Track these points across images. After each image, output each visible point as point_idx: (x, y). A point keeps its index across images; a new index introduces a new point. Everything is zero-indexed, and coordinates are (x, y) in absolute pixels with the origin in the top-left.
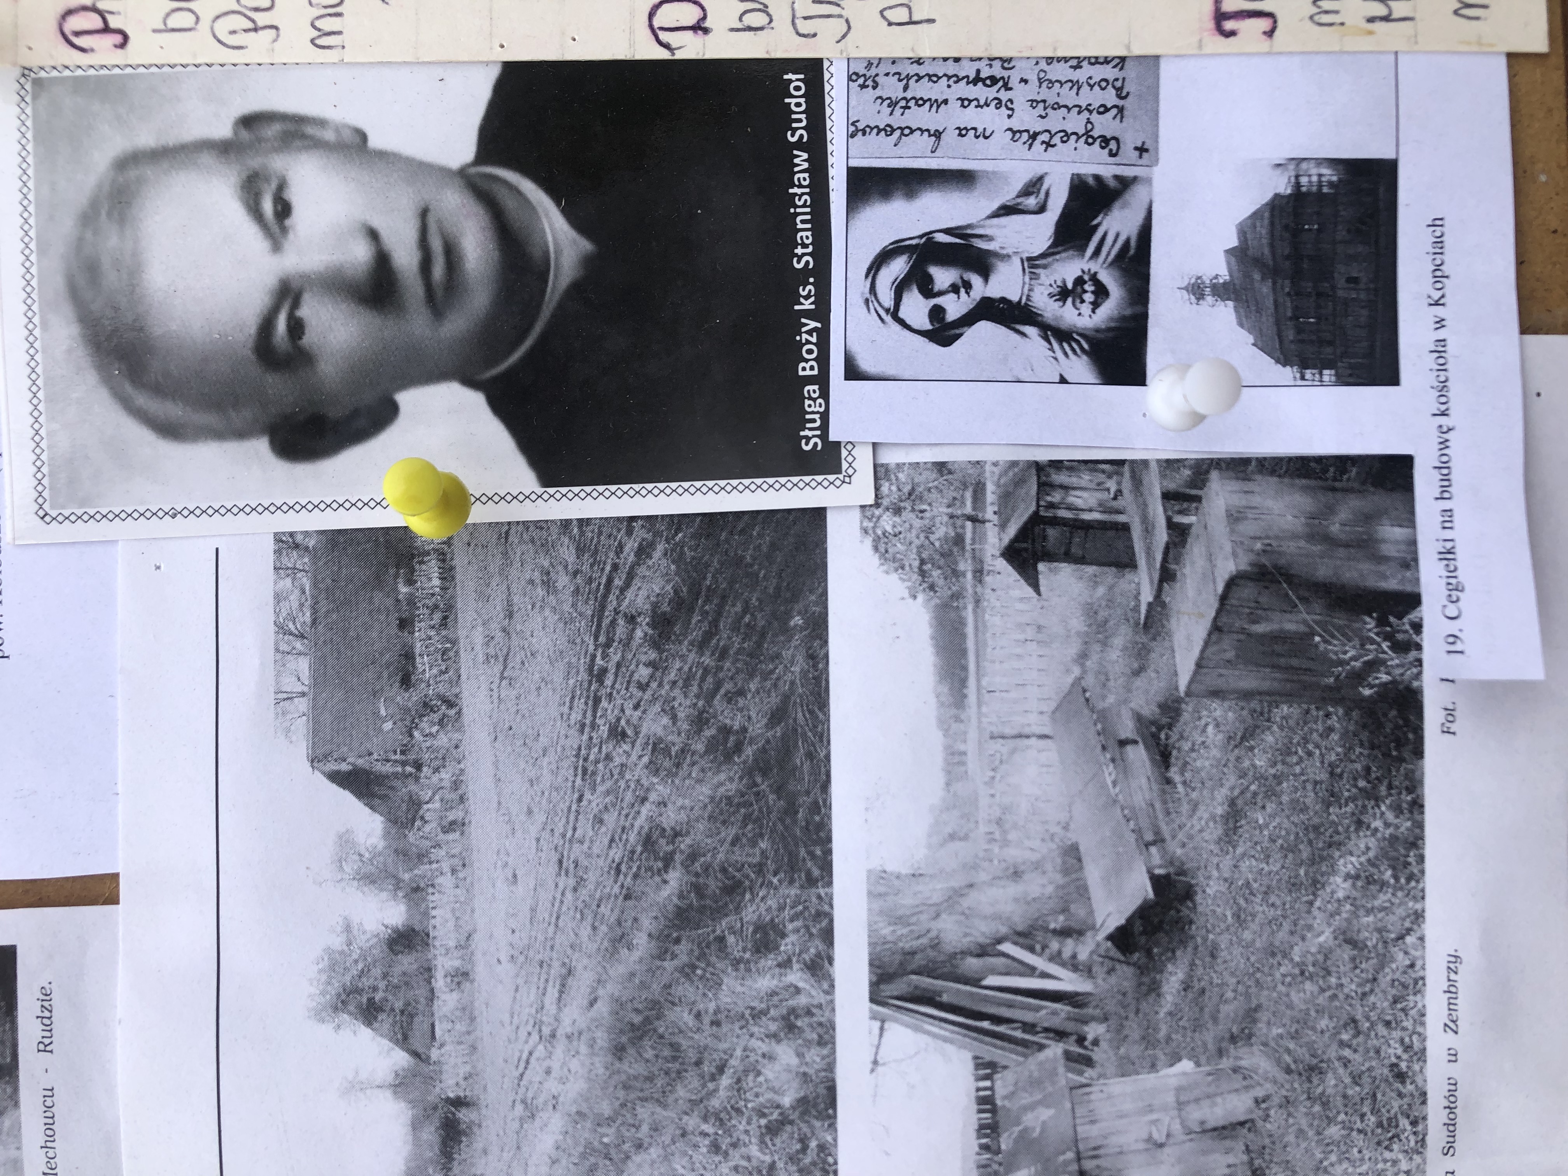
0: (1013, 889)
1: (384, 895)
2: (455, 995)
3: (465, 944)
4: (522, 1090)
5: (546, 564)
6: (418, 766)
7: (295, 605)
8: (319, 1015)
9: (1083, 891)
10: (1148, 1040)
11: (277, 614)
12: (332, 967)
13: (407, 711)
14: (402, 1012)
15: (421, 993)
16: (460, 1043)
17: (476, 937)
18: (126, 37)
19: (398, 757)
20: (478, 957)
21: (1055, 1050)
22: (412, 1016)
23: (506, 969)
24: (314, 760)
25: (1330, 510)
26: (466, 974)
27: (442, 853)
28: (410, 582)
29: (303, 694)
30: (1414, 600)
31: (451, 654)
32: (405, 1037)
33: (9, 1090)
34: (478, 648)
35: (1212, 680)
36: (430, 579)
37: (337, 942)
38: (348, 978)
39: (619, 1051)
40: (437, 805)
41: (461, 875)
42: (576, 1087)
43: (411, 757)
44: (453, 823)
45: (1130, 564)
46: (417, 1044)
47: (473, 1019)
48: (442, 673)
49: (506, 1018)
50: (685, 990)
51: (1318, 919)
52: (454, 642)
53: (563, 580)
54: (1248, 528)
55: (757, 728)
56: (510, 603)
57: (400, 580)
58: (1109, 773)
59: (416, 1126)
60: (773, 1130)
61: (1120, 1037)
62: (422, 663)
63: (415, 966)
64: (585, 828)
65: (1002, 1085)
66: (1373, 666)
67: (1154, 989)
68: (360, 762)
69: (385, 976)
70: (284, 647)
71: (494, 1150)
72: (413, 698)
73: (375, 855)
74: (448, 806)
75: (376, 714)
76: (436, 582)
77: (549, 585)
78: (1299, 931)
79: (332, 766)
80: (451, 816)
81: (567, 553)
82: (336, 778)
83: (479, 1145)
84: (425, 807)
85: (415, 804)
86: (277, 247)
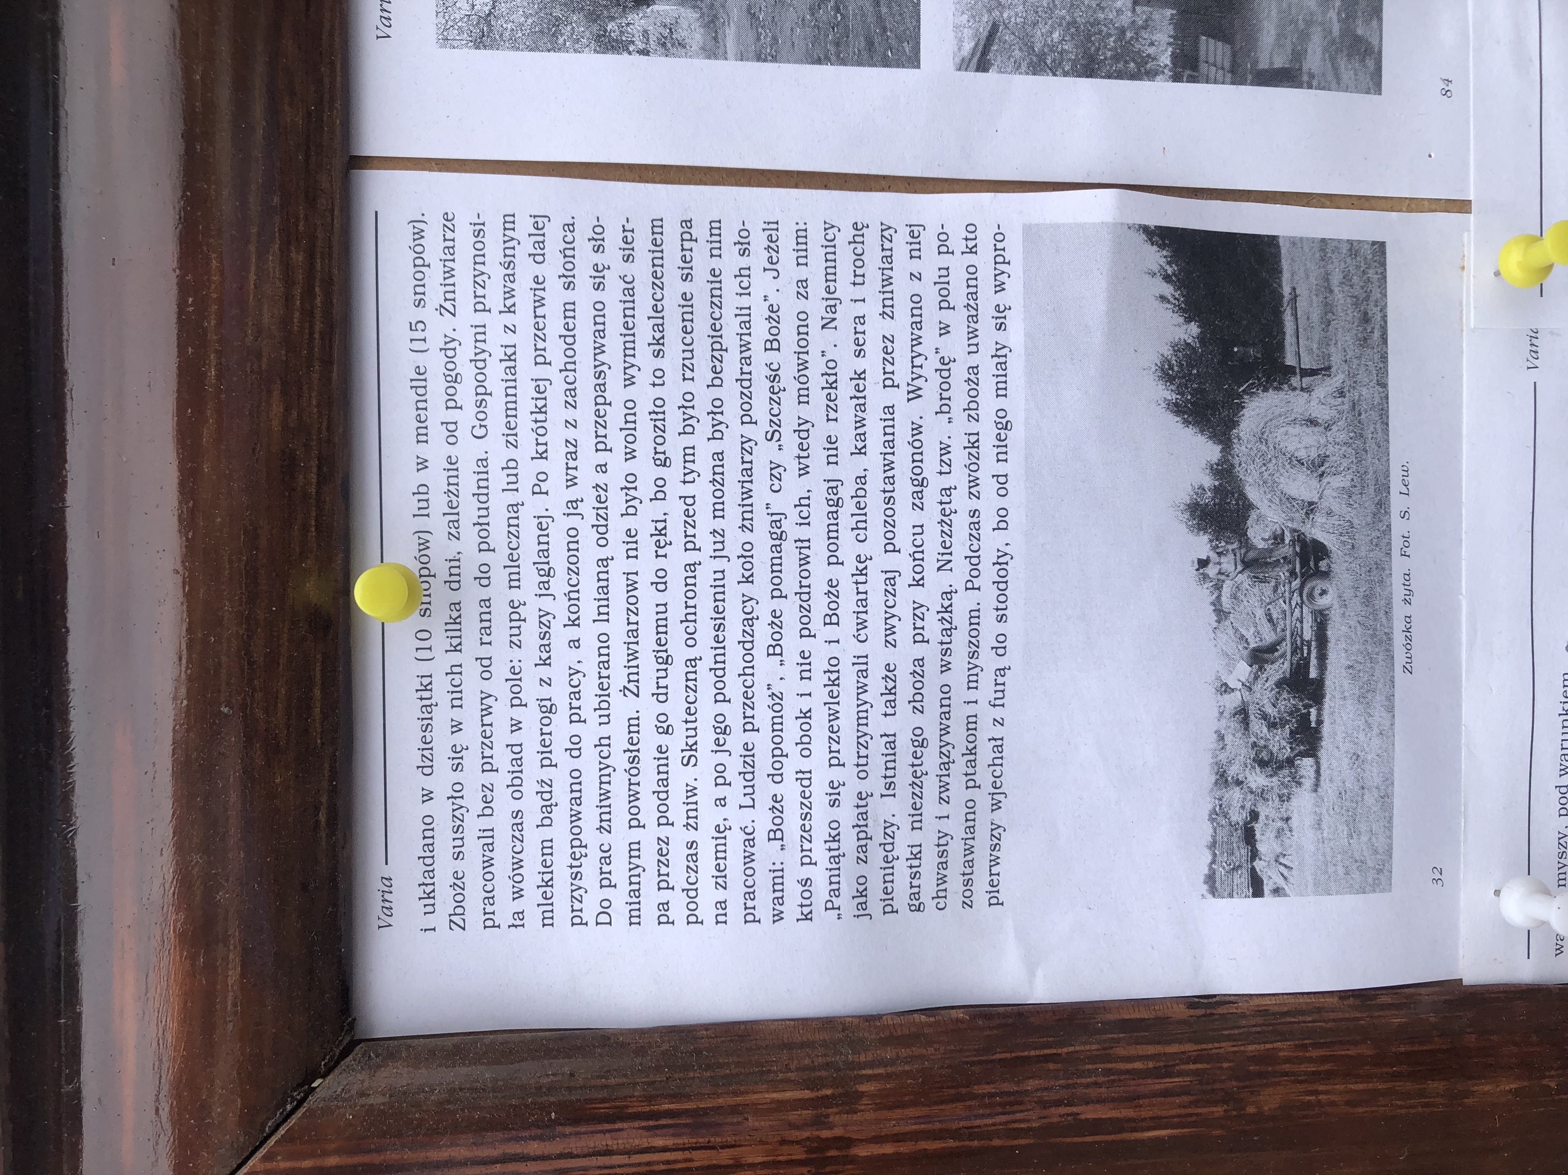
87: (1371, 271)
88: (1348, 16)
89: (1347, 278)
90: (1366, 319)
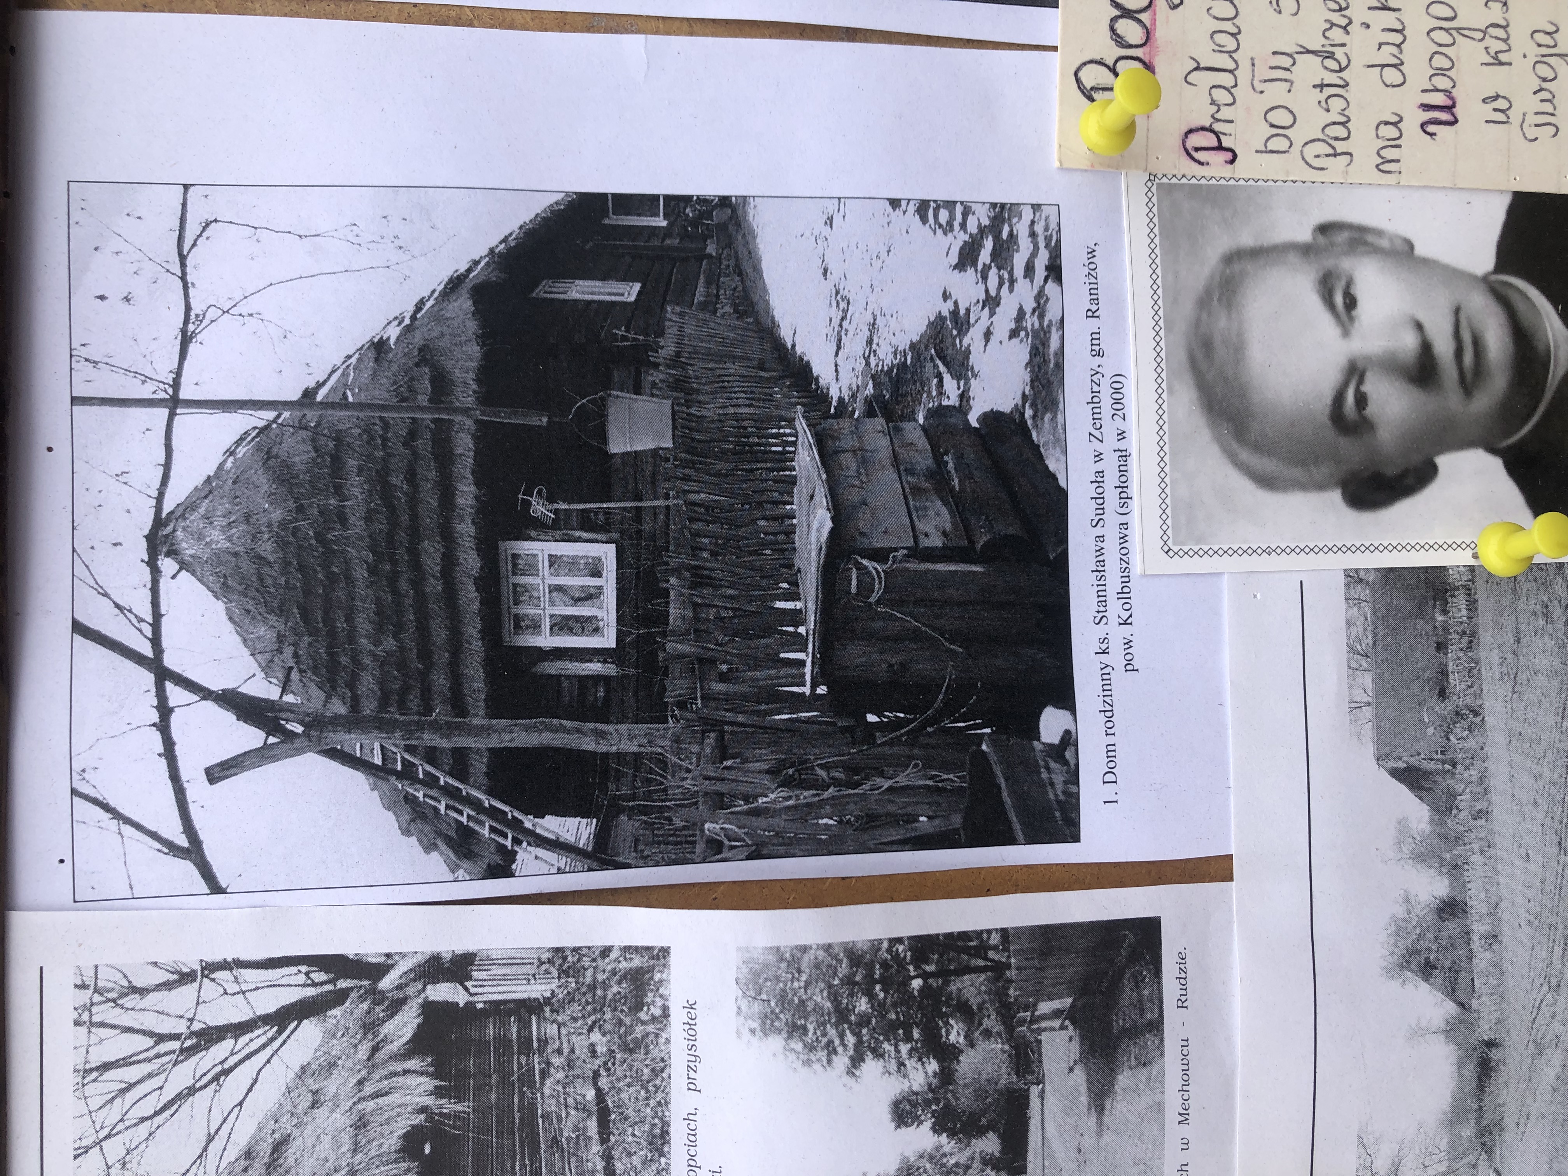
1: (1433, 871)
2: (1488, 954)
3: (1494, 911)
4: (1534, 1032)
6: (1454, 766)
7: (1361, 629)
8: (1389, 973)
11: (1349, 637)
12: (1398, 933)
13: (1443, 718)
14: (1450, 969)
15: (1462, 952)
16: (1493, 994)
17: (1502, 905)
18: (1235, 156)
19: (1439, 757)
20: (1504, 922)
22: (1457, 972)
24: (1380, 759)
26: (1495, 937)
27: (1473, 836)
28: (1445, 612)
29: (1369, 704)
31: (1475, 672)
32: (1453, 991)
33: (1157, 1042)
36: (1459, 610)
37: (1400, 911)
38: (1409, 941)
40: (1468, 797)
41: (1488, 854)
43: (1449, 757)
44: (1480, 812)
46: (1462, 994)
47: (1502, 974)
48: (1470, 687)
52: (1477, 662)
56: (1518, 631)
57: (1437, 610)
59: (1460, 1064)
62: (1454, 679)
63: (1458, 930)
68: (1412, 761)
69: (1436, 938)
70: (1354, 665)
71: (1513, 1083)
72: (1447, 708)
73: (1425, 838)
74: (1476, 797)
75: (1422, 721)
76: (1464, 612)
79: (1392, 764)
80: (1479, 806)
82: (1395, 774)
83: (1502, 1080)
84: (1459, 798)
85: (1452, 795)
86: (1346, 333)
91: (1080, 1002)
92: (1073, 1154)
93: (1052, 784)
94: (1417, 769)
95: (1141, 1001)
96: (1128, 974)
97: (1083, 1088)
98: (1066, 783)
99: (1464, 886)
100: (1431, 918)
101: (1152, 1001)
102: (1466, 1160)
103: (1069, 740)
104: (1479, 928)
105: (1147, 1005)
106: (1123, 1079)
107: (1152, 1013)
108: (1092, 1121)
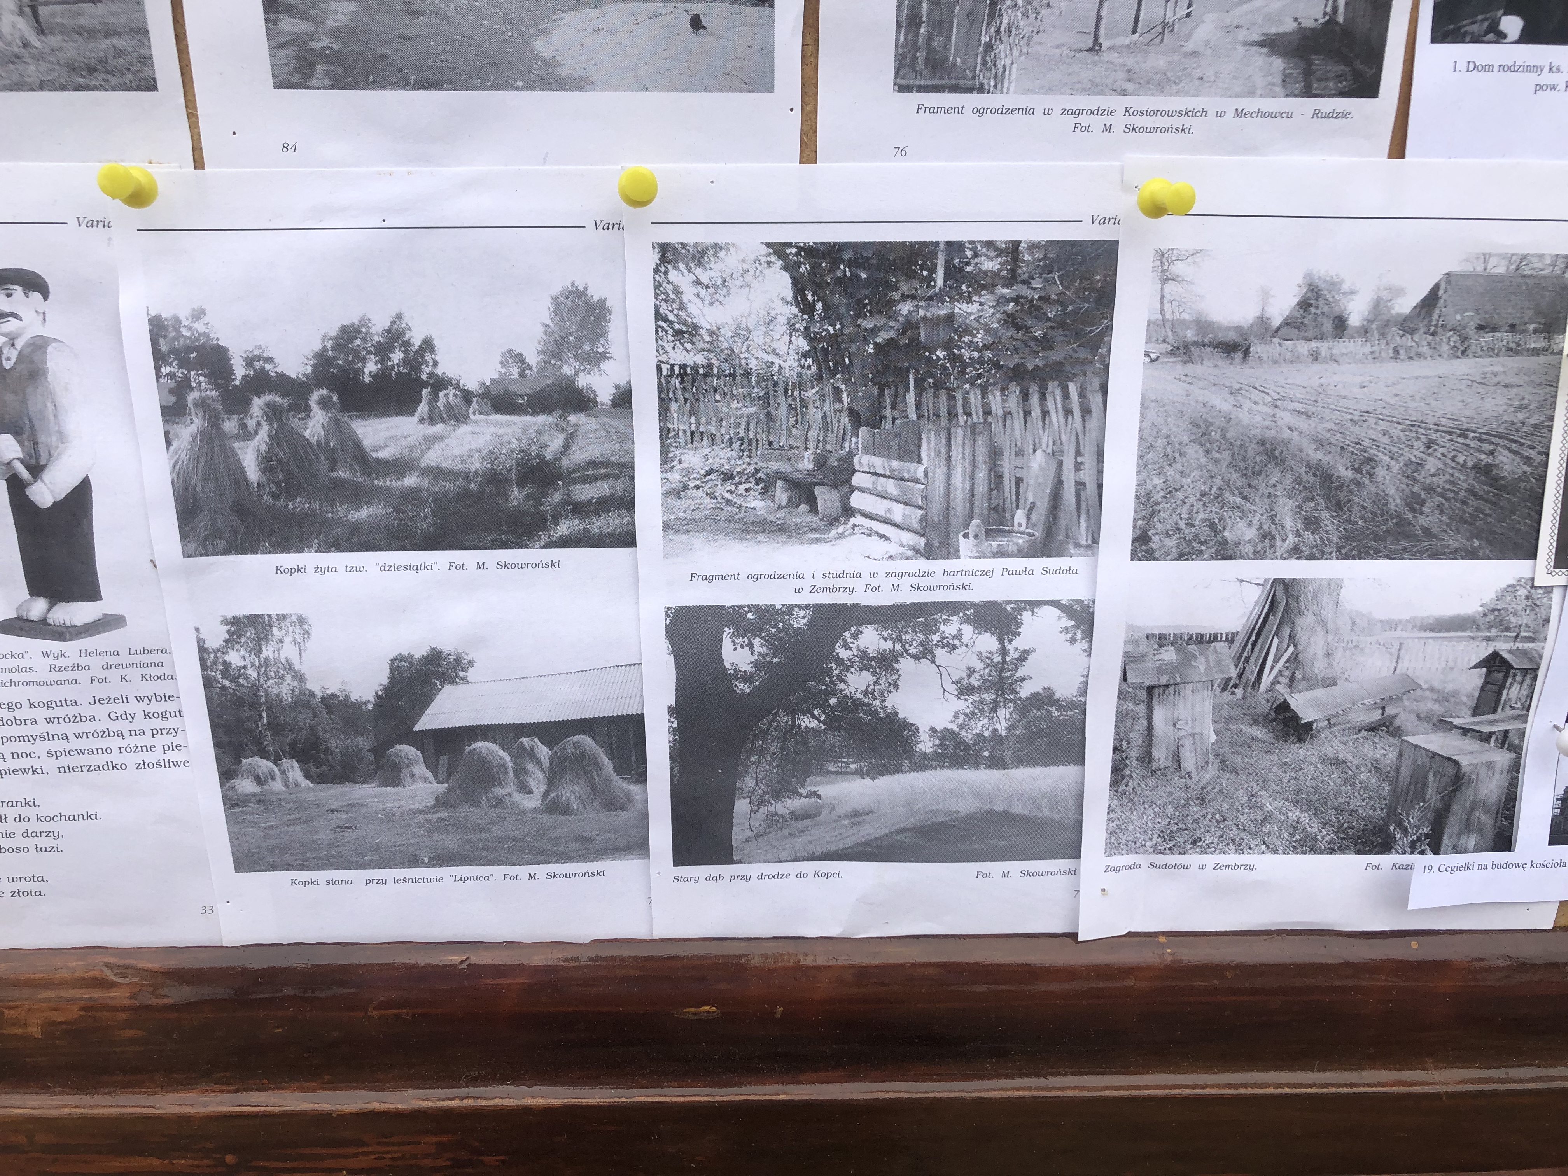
0: (1320, 653)
1: (1366, 313)
2: (1306, 353)
3: (1333, 359)
4: (1247, 388)
5: (1531, 407)
6: (1432, 334)
7: (1535, 265)
8: (1308, 275)
9: (1312, 688)
10: (1230, 719)
11: (1533, 255)
12: (1333, 284)
13: (1465, 328)
14: (1302, 323)
15: (1310, 334)
16: (1280, 355)
17: (1335, 365)
19: (1440, 322)
20: (1326, 366)
21: (1233, 673)
22: (1299, 328)
23: (1315, 382)
24: (1448, 275)
25: (1487, 812)
26: (1316, 359)
27: (1383, 347)
28: (1535, 331)
29: (1485, 269)
30: (1436, 852)
32: (1287, 324)
33: (1296, 91)
34: (1491, 368)
35: (1408, 753)
36: (1534, 342)
37: (1345, 287)
38: (1326, 292)
39: (1262, 443)
40: (1410, 344)
41: (1370, 357)
42: (1244, 417)
43: (1439, 330)
44: (1398, 353)
45: (1475, 714)
46: (1284, 331)
47: (1292, 362)
48: (1482, 348)
49: (1289, 381)
50: (1289, 479)
51: (1279, 804)
52: (1497, 355)
53: (1521, 416)
54: (1483, 772)
55: (1422, 521)
56: (1513, 386)
57: (1537, 325)
58: (1369, 701)
59: (1238, 329)
60: (1212, 526)
61: (1231, 706)
62: (1489, 337)
63: (1325, 330)
64: (1383, 425)
65: (1221, 647)
66: (1405, 831)
67: (1255, 723)
68: (1442, 301)
69: (1323, 314)
70: (1514, 259)
71: (1216, 371)
72: (1471, 331)
73: (1389, 309)
74: (1408, 350)
75: (1467, 310)
76: (1532, 346)
77: (1520, 408)
78: (1274, 795)
79: (1443, 285)
80: (1402, 352)
81: (1535, 419)
82: (1437, 287)
83: (1220, 363)
84: (1410, 337)
85: (1412, 332)
87: (130, 76)
88: (330, 57)
89: (120, 53)
90: (92, 70)
91: (1337, 29)
92: (1235, 23)
93: (1473, 23)
94: (1435, 306)
95: (1327, 80)
96: (1347, 69)
97: (1281, 30)
98: (1472, 33)
99: (1352, 337)
100: (1337, 311)
101: (1325, 88)
102: (1170, 334)
103: (1500, 37)
104: (1324, 347)
105: (1323, 84)
106: (1278, 63)
107: (1317, 89)
108: (1256, 37)
